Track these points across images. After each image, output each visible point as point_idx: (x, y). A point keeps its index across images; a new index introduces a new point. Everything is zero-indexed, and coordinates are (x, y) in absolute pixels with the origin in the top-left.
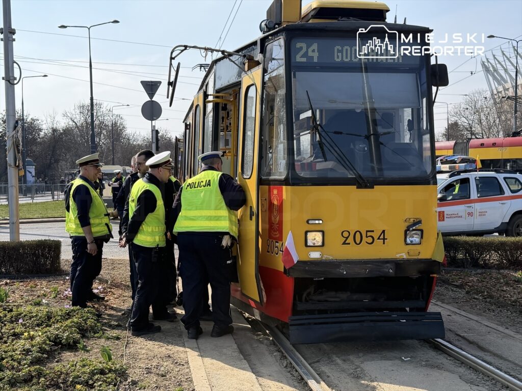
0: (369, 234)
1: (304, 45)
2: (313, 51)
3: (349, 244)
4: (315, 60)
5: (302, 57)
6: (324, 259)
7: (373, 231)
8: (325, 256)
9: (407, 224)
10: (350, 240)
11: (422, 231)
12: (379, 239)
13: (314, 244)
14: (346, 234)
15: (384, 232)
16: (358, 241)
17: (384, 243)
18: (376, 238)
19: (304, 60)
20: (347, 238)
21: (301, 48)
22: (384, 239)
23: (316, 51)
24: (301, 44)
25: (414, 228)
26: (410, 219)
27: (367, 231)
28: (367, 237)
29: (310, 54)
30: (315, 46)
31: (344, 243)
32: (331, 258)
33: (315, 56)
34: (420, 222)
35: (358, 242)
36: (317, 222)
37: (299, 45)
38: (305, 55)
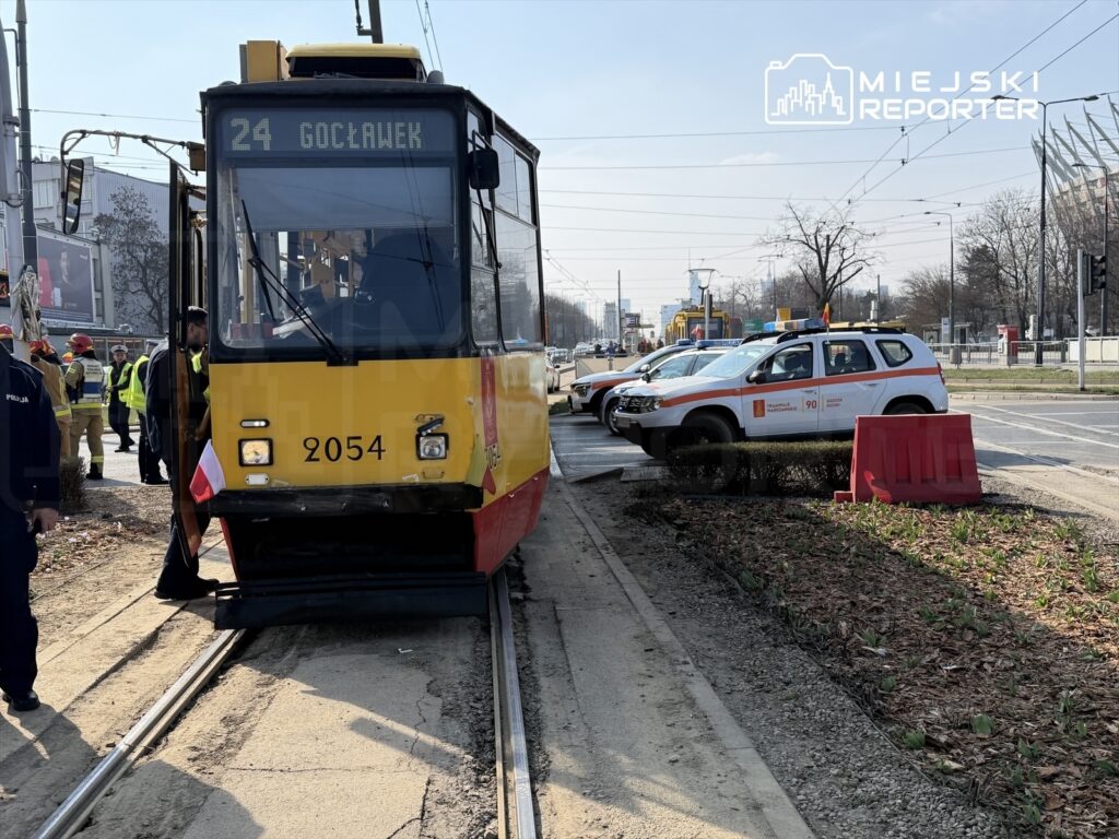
0: (352, 443)
1: (245, 123)
2: (262, 132)
3: (317, 460)
4: (267, 147)
5: (243, 142)
6: (273, 485)
7: (359, 438)
8: (277, 481)
9: (421, 424)
10: (320, 453)
11: (446, 436)
12: (370, 450)
13: (257, 461)
14: (311, 444)
15: (378, 438)
16: (333, 454)
17: (380, 458)
18: (365, 449)
19: (246, 147)
20: (314, 450)
21: (240, 128)
22: (380, 451)
23: (267, 131)
24: (240, 121)
25: (429, 431)
26: (424, 416)
27: (349, 439)
28: (349, 447)
29: (257, 137)
30: (265, 123)
31: (309, 459)
32: (286, 484)
33: (266, 142)
34: (441, 421)
35: (333, 456)
36: (257, 424)
37: (235, 122)
38: (248, 139)
